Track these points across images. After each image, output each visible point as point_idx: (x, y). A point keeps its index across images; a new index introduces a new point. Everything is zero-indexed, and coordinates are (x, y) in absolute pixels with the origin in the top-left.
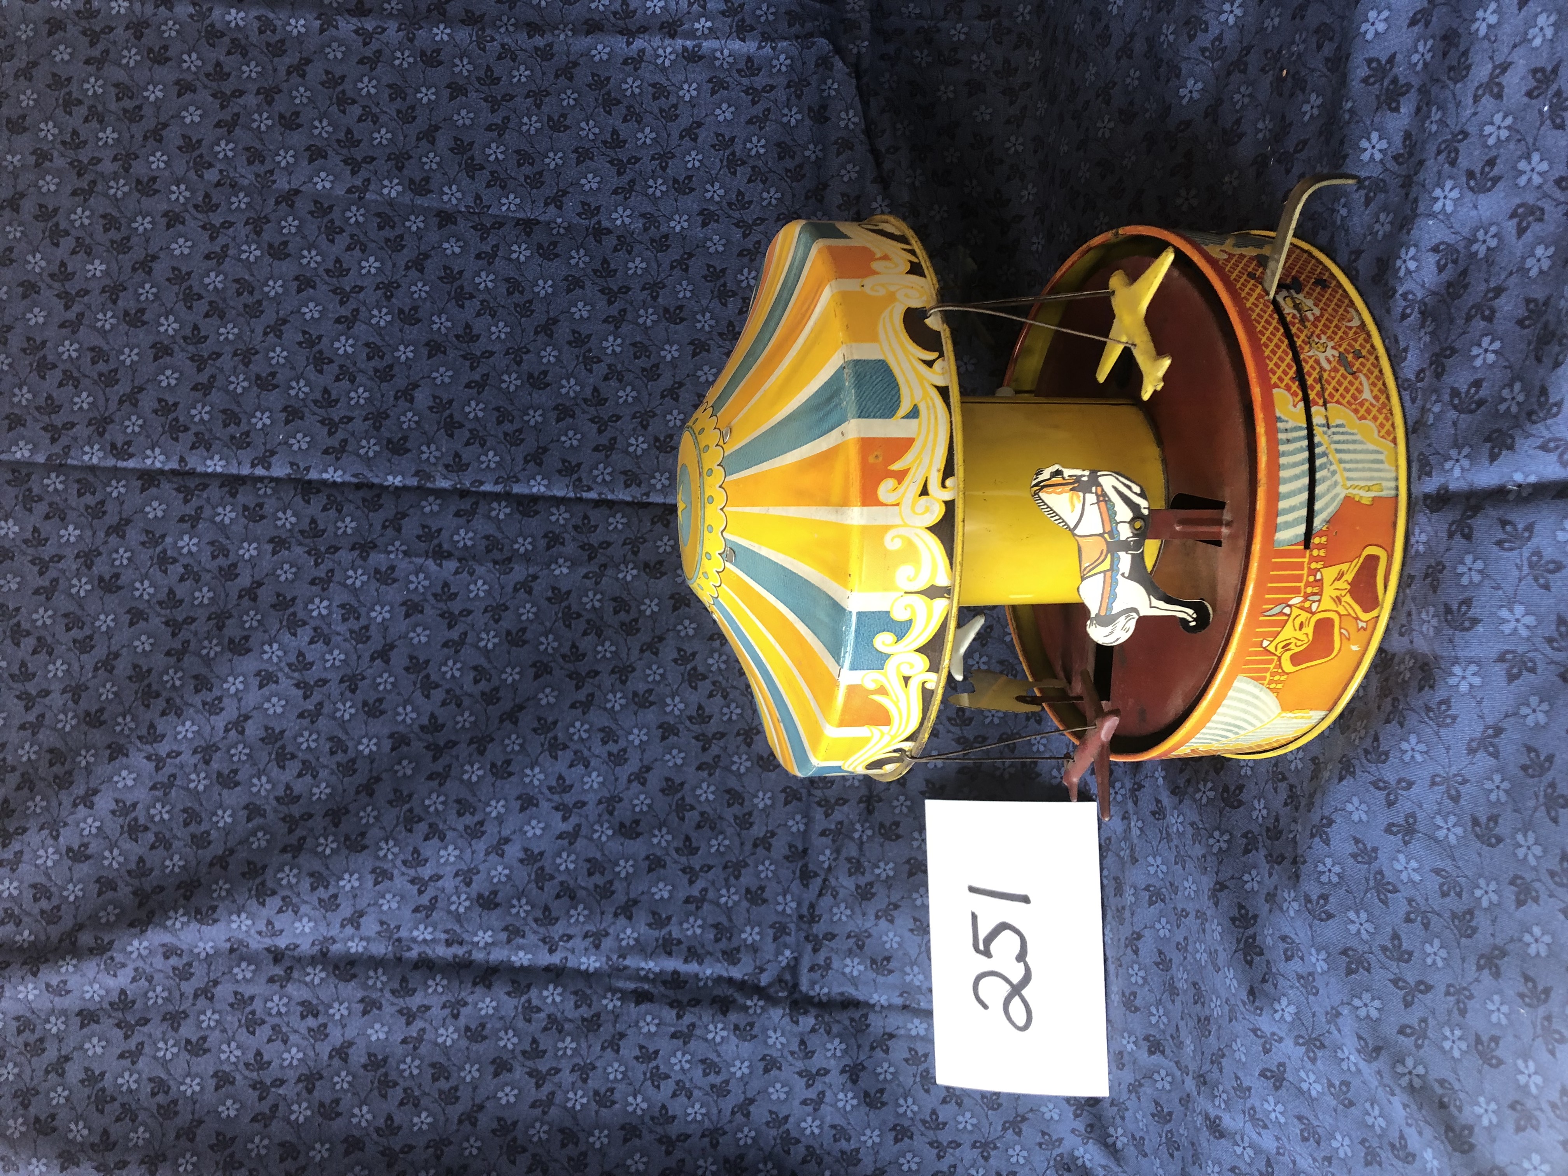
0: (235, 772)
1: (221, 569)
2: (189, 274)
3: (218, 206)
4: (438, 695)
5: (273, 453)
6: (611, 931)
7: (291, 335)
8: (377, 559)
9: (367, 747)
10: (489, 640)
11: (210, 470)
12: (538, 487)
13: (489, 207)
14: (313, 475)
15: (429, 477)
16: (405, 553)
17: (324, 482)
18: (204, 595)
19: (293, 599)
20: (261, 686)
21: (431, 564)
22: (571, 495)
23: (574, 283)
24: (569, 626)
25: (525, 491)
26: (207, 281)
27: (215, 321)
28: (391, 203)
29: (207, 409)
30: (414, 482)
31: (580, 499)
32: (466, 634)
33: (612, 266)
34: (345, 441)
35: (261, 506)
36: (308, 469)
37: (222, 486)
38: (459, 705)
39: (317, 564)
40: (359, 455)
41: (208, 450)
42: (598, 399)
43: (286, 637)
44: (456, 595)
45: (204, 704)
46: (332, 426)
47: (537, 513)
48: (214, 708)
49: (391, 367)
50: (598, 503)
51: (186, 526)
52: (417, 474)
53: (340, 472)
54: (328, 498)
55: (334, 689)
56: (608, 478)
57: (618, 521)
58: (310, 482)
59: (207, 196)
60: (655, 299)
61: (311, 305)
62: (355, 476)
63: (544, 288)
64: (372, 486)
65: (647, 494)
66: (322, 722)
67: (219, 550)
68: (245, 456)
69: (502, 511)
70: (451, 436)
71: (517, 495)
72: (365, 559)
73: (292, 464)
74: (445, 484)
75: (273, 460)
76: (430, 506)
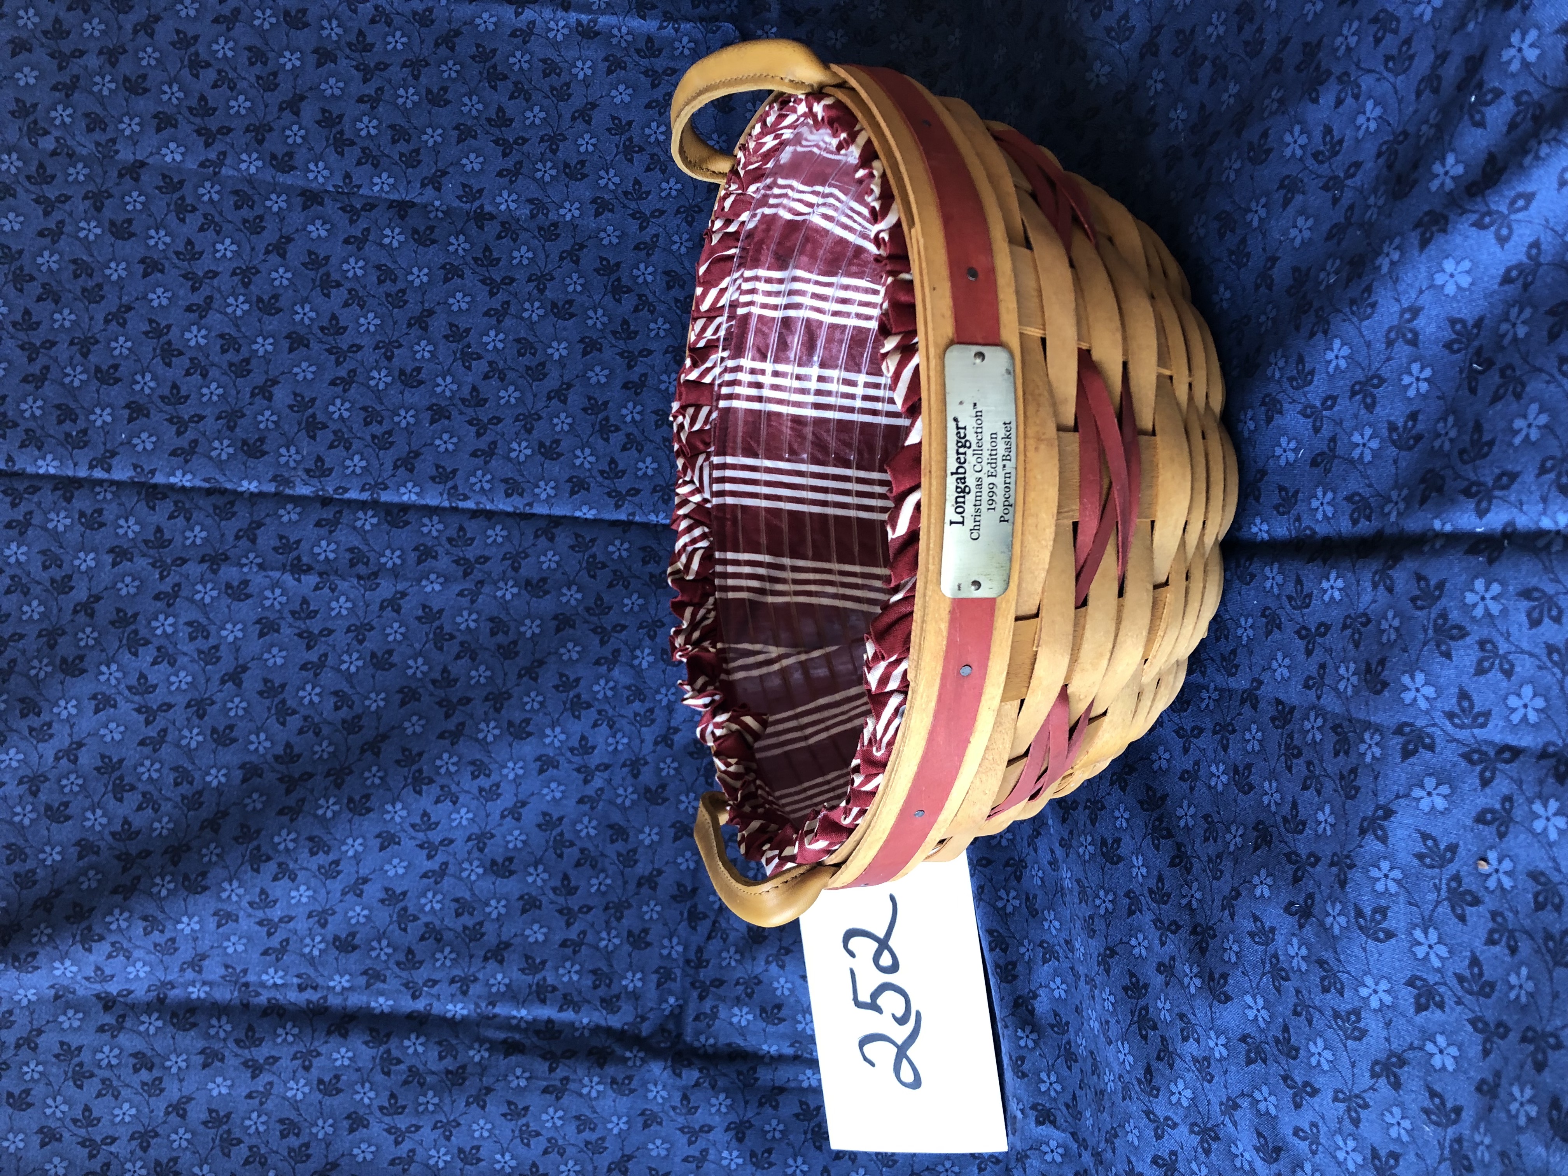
0: (66, 805)
1: (53, 581)
2: (21, 252)
3: (53, 177)
4: (295, 722)
5: (114, 454)
6: (480, 976)
7: (136, 324)
8: (230, 573)
9: (216, 778)
10: (352, 664)
11: (41, 471)
12: (408, 495)
13: (359, 187)
14: (159, 479)
15: (288, 482)
16: (261, 566)
17: (172, 487)
18: (34, 609)
19: (135, 615)
20: (97, 711)
21: (288, 578)
22: (446, 504)
23: (451, 272)
24: (441, 649)
25: (396, 499)
26: (40, 260)
27: (49, 305)
28: (250, 180)
29: (39, 403)
30: (271, 488)
31: (456, 509)
32: (326, 655)
33: (495, 255)
34: (196, 442)
35: (100, 512)
36: (153, 472)
37: (55, 489)
38: (317, 734)
39: (162, 578)
40: (211, 458)
41: (39, 448)
42: (477, 399)
43: (126, 657)
44: (316, 612)
45: (31, 729)
46: (180, 425)
47: (407, 523)
48: (42, 734)
49: (247, 361)
50: (475, 514)
51: (13, 533)
52: (274, 479)
53: (189, 476)
54: (176, 503)
55: (179, 714)
56: (487, 486)
57: (497, 533)
58: (155, 486)
59: (41, 166)
60: (541, 291)
61: (160, 291)
62: (206, 480)
63: (419, 277)
64: (223, 492)
65: (530, 505)
66: (166, 750)
67: (50, 560)
68: (84, 456)
69: (368, 521)
70: (313, 438)
71: (386, 504)
72: (215, 572)
73: (135, 466)
74: (305, 491)
75: (114, 462)
76: (289, 514)
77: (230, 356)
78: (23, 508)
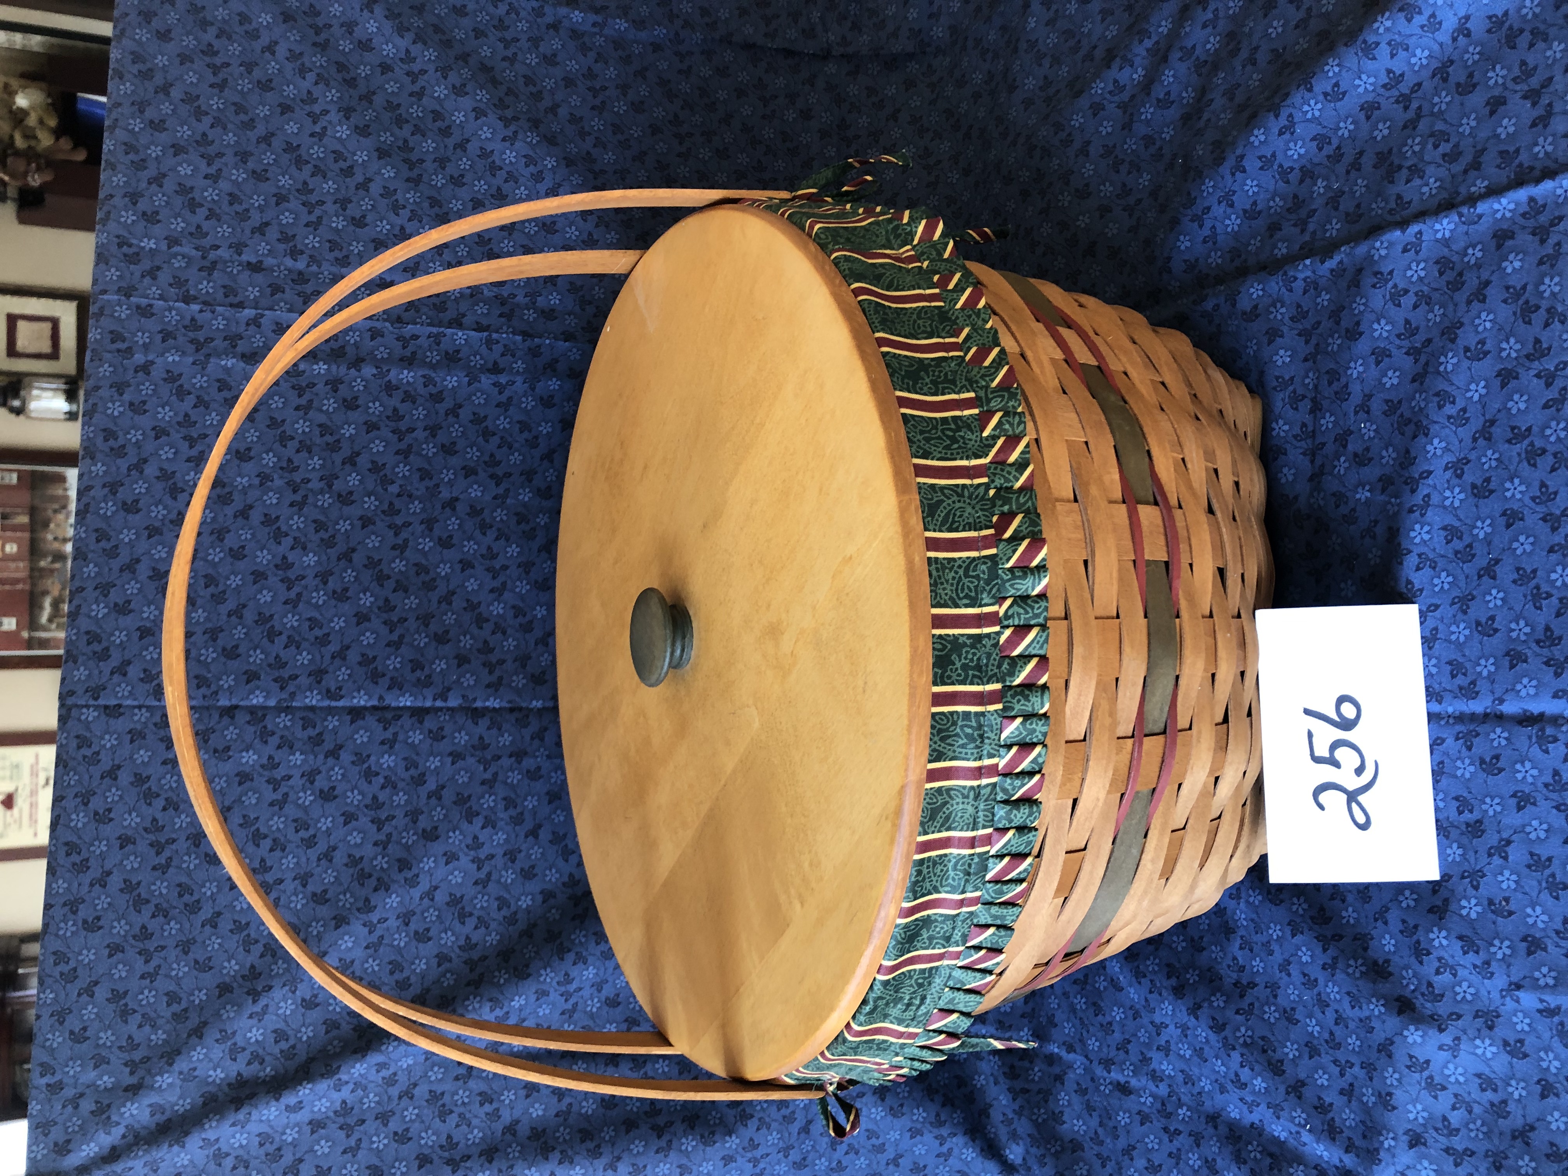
77: (520, 619)
78: (391, 730)
